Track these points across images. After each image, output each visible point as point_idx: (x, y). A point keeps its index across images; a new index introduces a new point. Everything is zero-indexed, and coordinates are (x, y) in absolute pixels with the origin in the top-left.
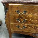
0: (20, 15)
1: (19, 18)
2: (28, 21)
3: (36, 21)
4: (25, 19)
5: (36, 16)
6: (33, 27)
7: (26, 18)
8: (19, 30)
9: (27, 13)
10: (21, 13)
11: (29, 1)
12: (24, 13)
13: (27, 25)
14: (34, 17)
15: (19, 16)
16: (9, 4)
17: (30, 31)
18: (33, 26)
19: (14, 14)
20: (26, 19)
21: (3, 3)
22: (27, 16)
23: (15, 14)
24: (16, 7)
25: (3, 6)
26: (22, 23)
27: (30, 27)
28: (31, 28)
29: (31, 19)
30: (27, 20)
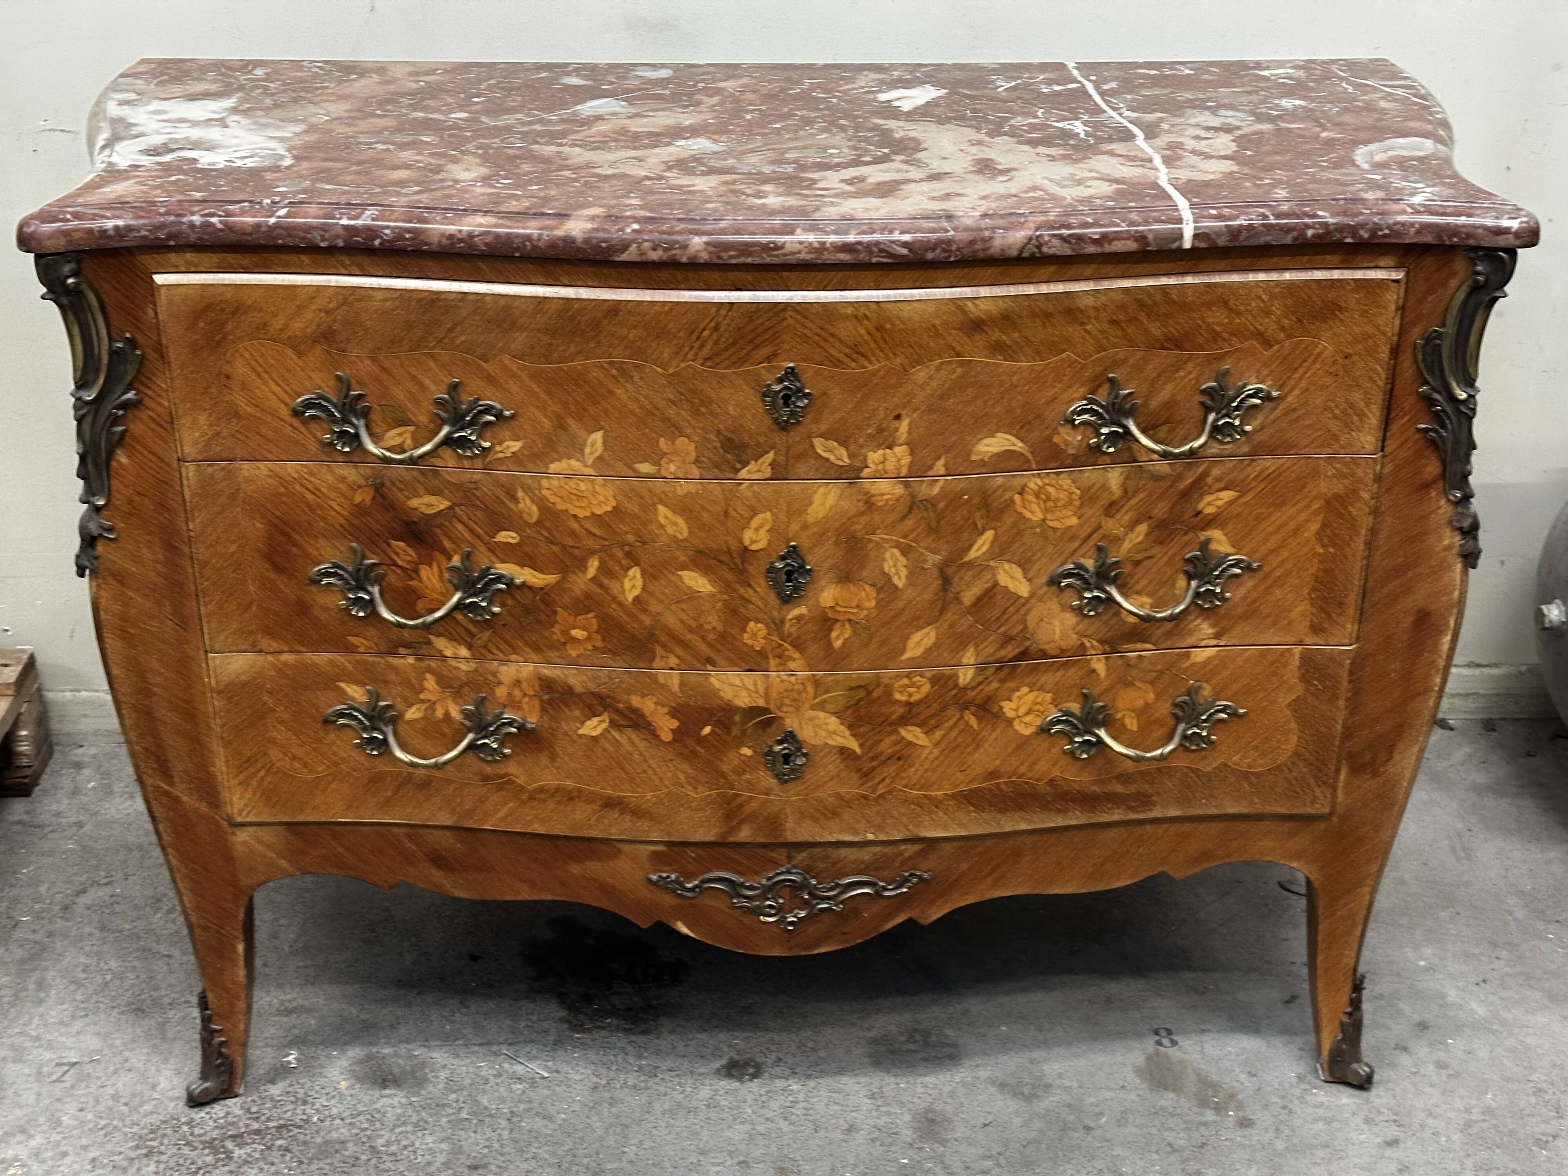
0: (379, 489)
1: (372, 541)
2: (544, 595)
3: (693, 596)
4: (483, 559)
5: (684, 488)
6: (666, 726)
7: (507, 537)
8: (386, 805)
9: (515, 446)
10: (393, 437)
11: (531, 229)
12: (448, 441)
13: (547, 685)
14: (649, 507)
15: (364, 496)
16: (159, 279)
17: (610, 804)
18: (647, 705)
19: (263, 468)
20: (508, 553)
21: (38, 257)
22: (528, 508)
23: (292, 468)
24: (297, 326)
25: (51, 307)
26: (441, 644)
27: (594, 727)
28: (627, 739)
29: (593, 565)
30: (523, 575)
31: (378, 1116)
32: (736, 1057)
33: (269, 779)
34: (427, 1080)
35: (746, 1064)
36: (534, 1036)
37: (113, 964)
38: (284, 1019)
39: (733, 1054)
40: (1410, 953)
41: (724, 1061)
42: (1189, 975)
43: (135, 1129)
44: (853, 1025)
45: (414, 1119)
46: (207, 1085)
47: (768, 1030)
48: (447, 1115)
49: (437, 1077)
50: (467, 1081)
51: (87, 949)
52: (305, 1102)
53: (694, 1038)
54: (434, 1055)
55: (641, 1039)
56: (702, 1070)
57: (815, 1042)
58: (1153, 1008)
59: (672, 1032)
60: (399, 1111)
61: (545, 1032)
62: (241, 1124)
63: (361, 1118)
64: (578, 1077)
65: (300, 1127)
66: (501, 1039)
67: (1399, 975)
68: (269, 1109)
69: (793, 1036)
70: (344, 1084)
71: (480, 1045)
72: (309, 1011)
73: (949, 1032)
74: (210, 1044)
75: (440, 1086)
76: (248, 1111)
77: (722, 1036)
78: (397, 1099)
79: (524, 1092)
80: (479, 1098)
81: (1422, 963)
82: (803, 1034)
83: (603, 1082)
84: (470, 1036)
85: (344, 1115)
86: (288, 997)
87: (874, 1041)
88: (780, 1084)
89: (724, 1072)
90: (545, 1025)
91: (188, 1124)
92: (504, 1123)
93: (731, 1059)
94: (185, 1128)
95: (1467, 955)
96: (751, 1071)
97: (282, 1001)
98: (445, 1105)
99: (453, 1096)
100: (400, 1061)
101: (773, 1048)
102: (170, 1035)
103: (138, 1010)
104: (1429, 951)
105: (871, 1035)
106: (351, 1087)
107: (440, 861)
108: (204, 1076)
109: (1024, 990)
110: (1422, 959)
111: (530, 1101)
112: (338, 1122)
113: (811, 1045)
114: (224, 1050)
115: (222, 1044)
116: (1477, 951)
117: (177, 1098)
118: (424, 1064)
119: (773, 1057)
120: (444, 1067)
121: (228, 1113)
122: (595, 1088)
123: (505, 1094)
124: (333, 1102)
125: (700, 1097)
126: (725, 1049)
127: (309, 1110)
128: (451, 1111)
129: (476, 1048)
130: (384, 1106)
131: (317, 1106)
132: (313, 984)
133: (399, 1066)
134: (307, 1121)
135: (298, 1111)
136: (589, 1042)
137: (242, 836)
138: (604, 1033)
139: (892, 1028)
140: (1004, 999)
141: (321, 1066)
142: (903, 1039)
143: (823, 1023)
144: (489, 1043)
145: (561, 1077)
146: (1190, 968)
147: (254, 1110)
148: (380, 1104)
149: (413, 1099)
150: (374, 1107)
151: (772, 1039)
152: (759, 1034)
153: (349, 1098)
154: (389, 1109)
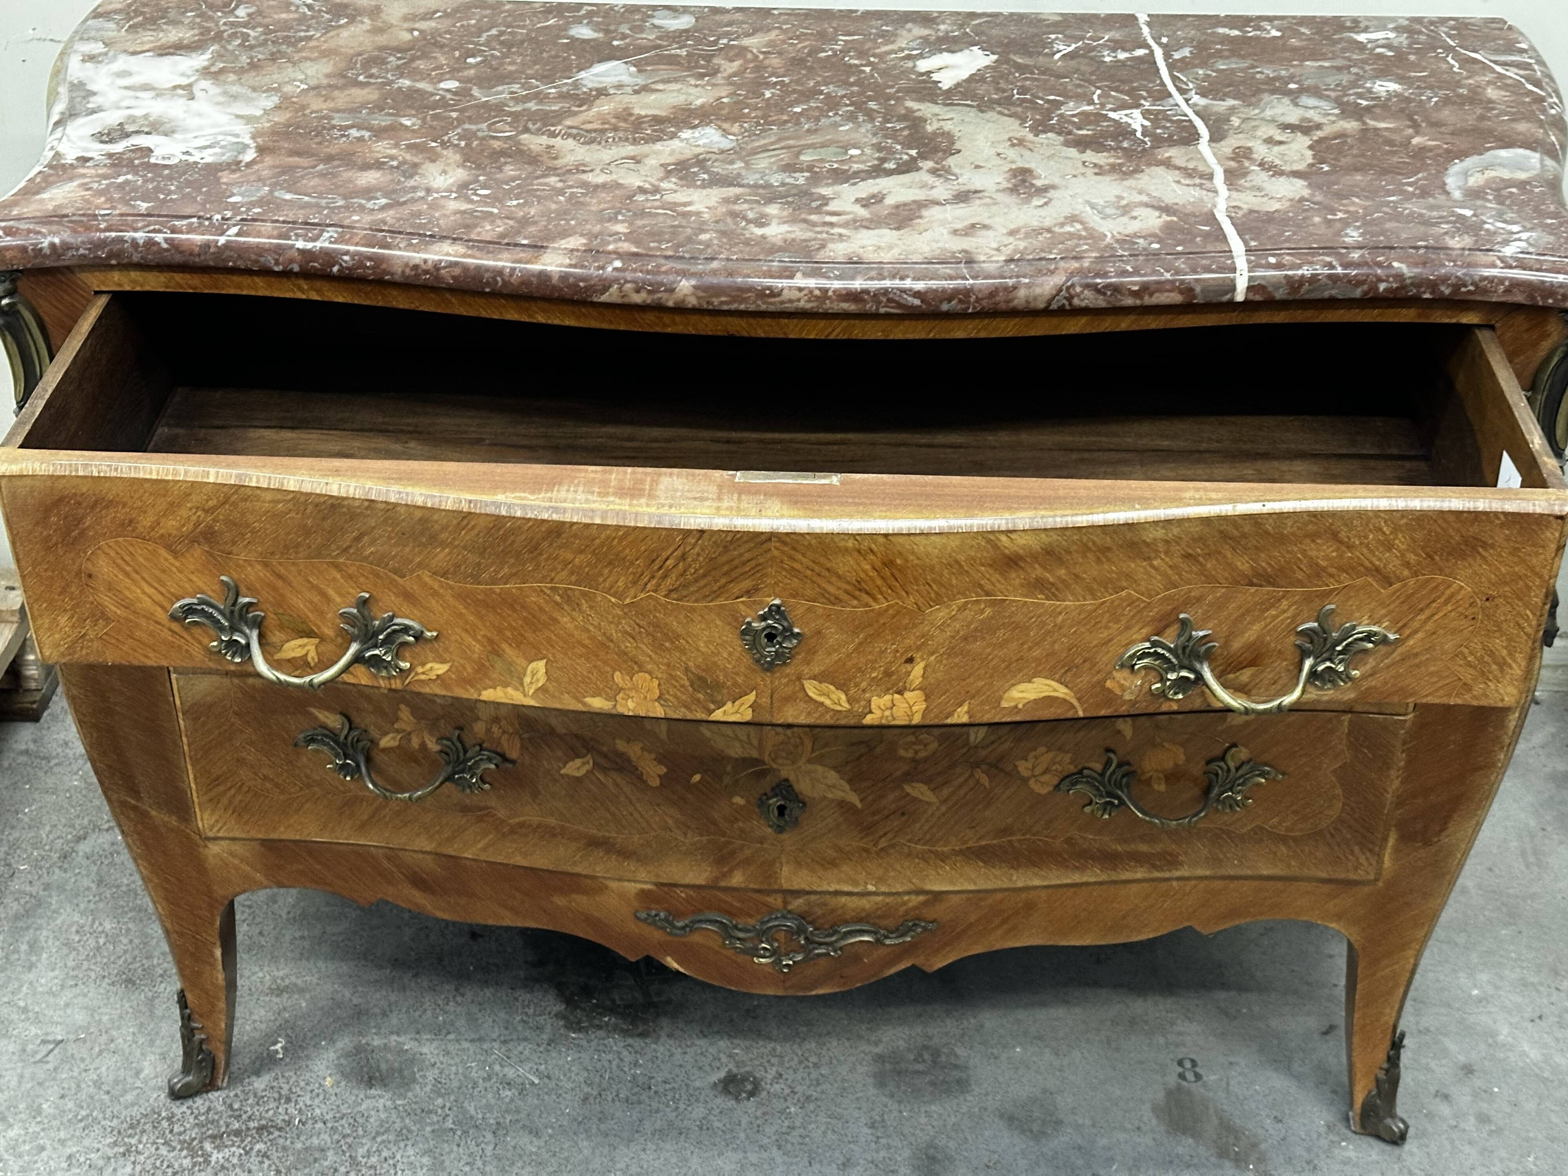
8: (361, 830)
31: (361, 1120)
32: (735, 1070)
33: (239, 797)
34: (414, 1080)
35: (743, 1081)
36: (527, 1033)
38: (276, 1000)
39: (731, 1066)
40: (1463, 978)
41: (722, 1074)
42: (1221, 995)
43: (115, 1122)
44: (860, 1037)
45: (397, 1126)
46: (190, 1078)
47: (770, 1039)
48: (432, 1124)
49: (425, 1077)
50: (455, 1084)
52: (288, 1100)
53: (693, 1045)
54: (425, 1049)
55: (639, 1042)
56: (698, 1085)
57: (819, 1056)
58: (1180, 1034)
59: (671, 1036)
60: (383, 1116)
61: (540, 1028)
62: (222, 1122)
63: (344, 1122)
64: (569, 1085)
65: (280, 1129)
66: (494, 1036)
67: (1449, 1006)
68: (252, 1106)
69: (795, 1047)
70: (328, 1082)
71: (472, 1040)
72: (301, 991)
73: (961, 1051)
74: (189, 1040)
75: (428, 1088)
76: (231, 1106)
77: (723, 1044)
78: (382, 1101)
79: (512, 1100)
80: (466, 1104)
81: (1475, 992)
82: (807, 1045)
83: (595, 1093)
84: (463, 1030)
85: (327, 1117)
86: (281, 974)
87: (880, 1059)
88: (777, 1107)
89: (720, 1088)
90: (541, 1020)
91: (169, 1119)
92: (489, 1136)
93: (730, 1071)
94: (165, 1124)
95: (1525, 984)
96: (749, 1087)
97: (274, 979)
98: (430, 1112)
99: (440, 1101)
100: (389, 1056)
101: (773, 1060)
102: (158, 1014)
103: (129, 980)
104: (1483, 977)
105: (878, 1050)
106: (338, 1083)
107: (419, 882)
108: (186, 1069)
109: (1043, 1004)
110: (1475, 986)
111: (518, 1112)
112: (320, 1125)
113: (814, 1059)
114: (204, 1047)
115: (202, 1042)
116: (1535, 979)
117: (160, 1088)
118: (413, 1061)
119: (773, 1071)
120: (434, 1065)
121: (209, 1109)
122: (585, 1100)
123: (493, 1102)
124: (317, 1101)
125: (694, 1115)
126: (724, 1059)
127: (292, 1111)
128: (435, 1119)
129: (468, 1045)
130: (368, 1109)
131: (301, 1104)
133: (387, 1061)
134: (289, 1123)
135: (281, 1110)
136: (584, 1043)
137: (214, 849)
138: (601, 1033)
139: (901, 1042)
140: (1021, 1014)
141: (308, 1057)
142: (911, 1057)
143: (829, 1033)
144: (481, 1039)
145: (552, 1085)
146: (1224, 986)
147: (236, 1106)
148: (364, 1106)
149: (399, 1102)
150: (359, 1109)
151: (774, 1049)
152: (761, 1043)
153: (333, 1098)
154: (373, 1113)
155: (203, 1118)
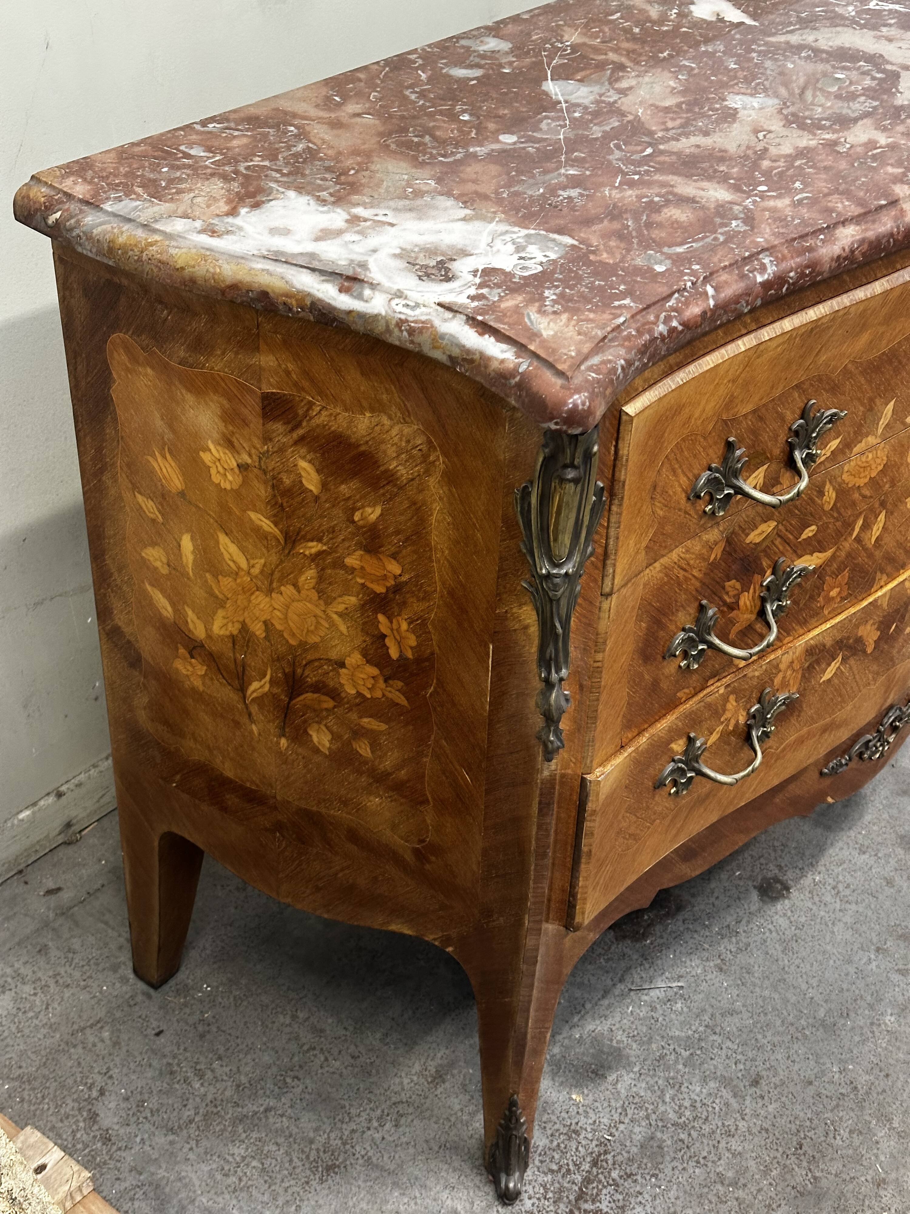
2: (821, 571)
6: (872, 640)
7: (809, 532)
9: (835, 444)
14: (904, 452)
15: (717, 552)
16: (630, 410)
17: (825, 730)
18: (867, 630)
20: (806, 547)
22: (829, 498)
27: (831, 670)
28: (848, 667)
29: (859, 524)
31: (638, 1100)
32: (756, 884)
34: (618, 1049)
35: (769, 885)
37: (239, 1151)
38: (447, 1085)
39: (751, 883)
41: (755, 892)
45: (662, 1082)
48: (676, 1062)
49: (618, 1042)
50: (643, 1029)
51: (191, 1156)
52: (576, 1132)
54: (591, 1027)
55: (686, 914)
56: (753, 908)
57: (776, 840)
59: (693, 896)
60: (643, 1085)
62: (566, 1185)
63: (630, 1111)
64: (699, 970)
65: (606, 1152)
68: (563, 1158)
70: (577, 1097)
71: (603, 997)
72: (452, 1064)
74: (519, 1138)
75: (635, 1046)
76: (552, 1171)
78: (626, 1078)
79: (688, 1007)
80: (671, 1034)
83: (718, 961)
85: (616, 1119)
86: (417, 1067)
88: (807, 881)
89: (765, 898)
93: (755, 887)
96: (778, 886)
97: (420, 1074)
98: (662, 1057)
99: (654, 1046)
101: (762, 862)
102: (392, 1167)
103: (330, 1169)
106: (583, 1093)
111: (704, 1010)
112: (622, 1127)
113: (777, 843)
114: (526, 1136)
115: (525, 1131)
117: (489, 1206)
119: (773, 867)
120: (611, 1030)
121: (544, 1187)
122: (721, 969)
123: (682, 1018)
124: (592, 1116)
125: (784, 926)
126: (741, 883)
127: (589, 1135)
128: (672, 1058)
129: (606, 1002)
130: (628, 1090)
131: (588, 1126)
132: (415, 1043)
133: (583, 1054)
134: (602, 1144)
135: (584, 1142)
136: (662, 941)
138: (658, 928)
145: (690, 979)
147: (555, 1167)
148: (623, 1091)
149: (636, 1069)
150: (623, 1096)
151: (752, 857)
152: (740, 858)
153: (596, 1104)
154: (634, 1089)
155: (550, 1195)
